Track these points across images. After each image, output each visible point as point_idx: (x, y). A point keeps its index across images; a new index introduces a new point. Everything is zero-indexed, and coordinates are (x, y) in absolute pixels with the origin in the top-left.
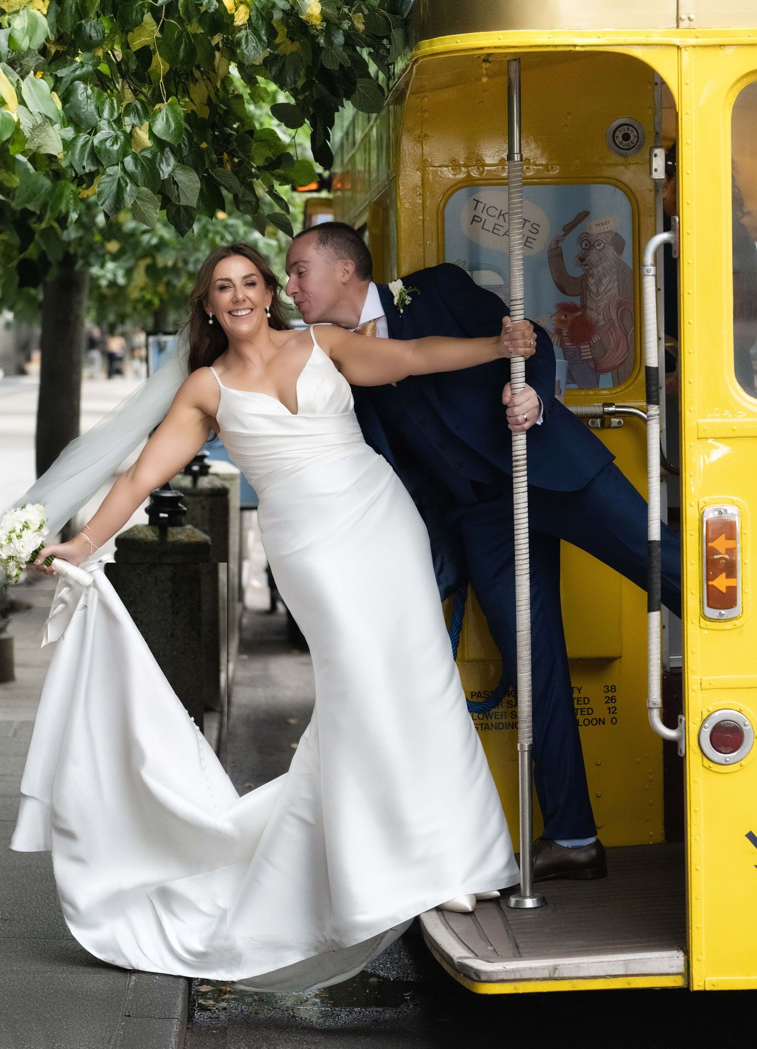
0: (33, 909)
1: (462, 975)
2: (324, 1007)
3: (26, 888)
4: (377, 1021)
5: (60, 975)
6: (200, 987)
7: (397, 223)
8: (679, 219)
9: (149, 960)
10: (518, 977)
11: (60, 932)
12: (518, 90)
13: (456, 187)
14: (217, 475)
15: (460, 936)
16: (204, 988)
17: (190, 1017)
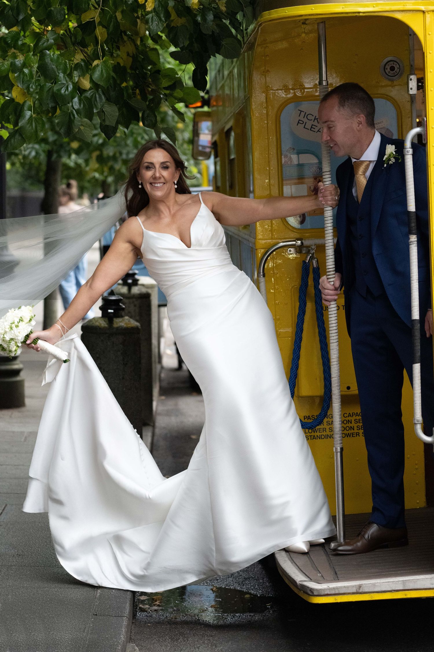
0: (37, 548)
1: (302, 592)
2: (217, 613)
3: (32, 535)
4: (250, 621)
5: (54, 590)
6: (140, 597)
7: (251, 126)
8: (426, 119)
9: (109, 580)
10: (337, 592)
11: (53, 563)
12: (324, 41)
13: (287, 102)
14: (143, 285)
15: (300, 568)
16: (143, 598)
17: (134, 615)
